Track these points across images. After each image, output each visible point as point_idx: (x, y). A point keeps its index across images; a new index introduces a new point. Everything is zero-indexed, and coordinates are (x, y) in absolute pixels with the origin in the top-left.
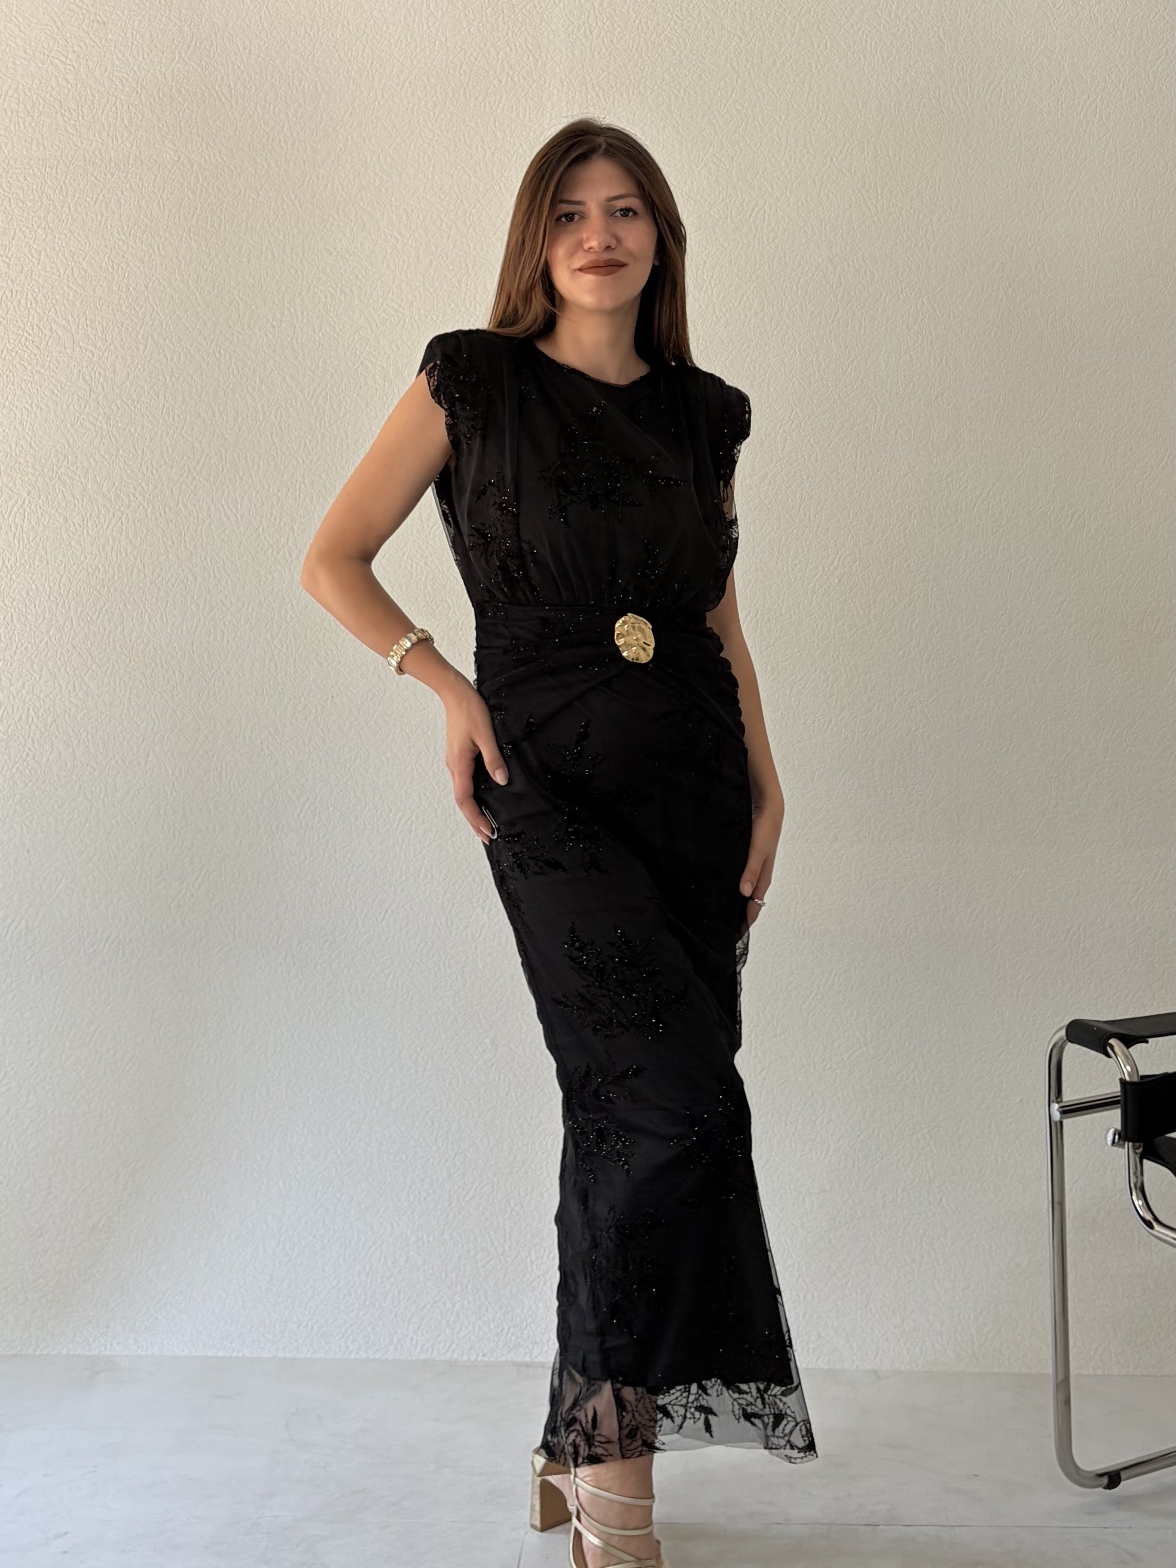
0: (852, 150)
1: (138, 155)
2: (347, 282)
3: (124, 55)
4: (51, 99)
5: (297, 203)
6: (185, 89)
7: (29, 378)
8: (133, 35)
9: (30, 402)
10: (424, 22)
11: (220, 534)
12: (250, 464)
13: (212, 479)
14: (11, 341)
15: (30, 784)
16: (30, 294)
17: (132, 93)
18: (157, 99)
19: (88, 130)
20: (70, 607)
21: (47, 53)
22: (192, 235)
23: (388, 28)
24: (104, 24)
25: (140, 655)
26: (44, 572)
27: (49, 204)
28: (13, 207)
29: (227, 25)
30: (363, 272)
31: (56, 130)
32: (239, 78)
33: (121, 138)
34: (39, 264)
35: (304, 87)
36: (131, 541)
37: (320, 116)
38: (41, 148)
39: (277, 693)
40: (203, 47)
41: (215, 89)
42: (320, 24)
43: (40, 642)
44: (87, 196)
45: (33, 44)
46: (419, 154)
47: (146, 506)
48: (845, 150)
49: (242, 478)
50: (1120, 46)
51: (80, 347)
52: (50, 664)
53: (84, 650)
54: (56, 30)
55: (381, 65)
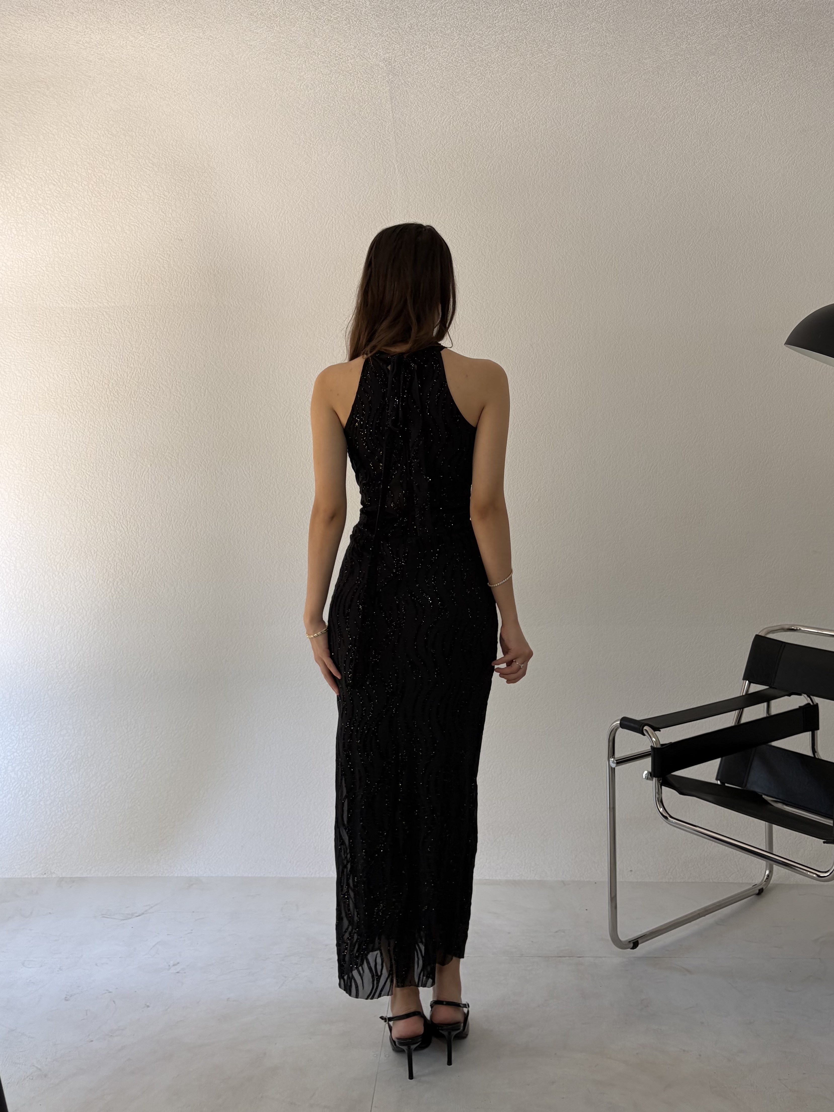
0: (541, 292)
1: (199, 303)
2: (300, 362)
3: (191, 255)
4: (157, 277)
5: (275, 324)
6: (221, 270)
7: (150, 411)
8: (195, 245)
9: (150, 422)
10: (334, 236)
11: (242, 483)
12: (255, 449)
13: (237, 456)
14: (141, 393)
15: (154, 604)
16: (149, 370)
17: (195, 273)
18: (207, 275)
19: (175, 291)
20: (171, 520)
21: (154, 255)
22: (225, 341)
23: (317, 239)
24: (181, 240)
25: (205, 541)
26: (159, 503)
27: (157, 327)
28: (140, 328)
29: (240, 240)
30: (307, 357)
31: (160, 291)
32: (246, 265)
33: (191, 294)
34: (153, 356)
35: (277, 268)
36: (200, 487)
37: (285, 282)
38: (153, 300)
39: (271, 558)
40: (229, 250)
41: (235, 271)
42: (284, 238)
43: (158, 536)
44: (175, 323)
45: (148, 251)
46: (333, 299)
47: (207, 470)
48: (537, 292)
49: (251, 456)
50: (670, 239)
51: (174, 395)
52: (162, 546)
53: (178, 539)
54: (159, 244)
55: (314, 257)
